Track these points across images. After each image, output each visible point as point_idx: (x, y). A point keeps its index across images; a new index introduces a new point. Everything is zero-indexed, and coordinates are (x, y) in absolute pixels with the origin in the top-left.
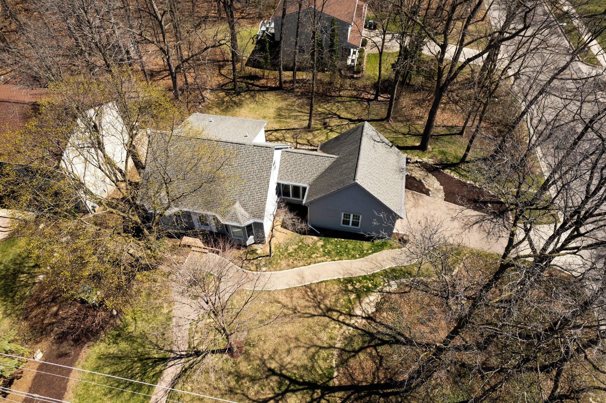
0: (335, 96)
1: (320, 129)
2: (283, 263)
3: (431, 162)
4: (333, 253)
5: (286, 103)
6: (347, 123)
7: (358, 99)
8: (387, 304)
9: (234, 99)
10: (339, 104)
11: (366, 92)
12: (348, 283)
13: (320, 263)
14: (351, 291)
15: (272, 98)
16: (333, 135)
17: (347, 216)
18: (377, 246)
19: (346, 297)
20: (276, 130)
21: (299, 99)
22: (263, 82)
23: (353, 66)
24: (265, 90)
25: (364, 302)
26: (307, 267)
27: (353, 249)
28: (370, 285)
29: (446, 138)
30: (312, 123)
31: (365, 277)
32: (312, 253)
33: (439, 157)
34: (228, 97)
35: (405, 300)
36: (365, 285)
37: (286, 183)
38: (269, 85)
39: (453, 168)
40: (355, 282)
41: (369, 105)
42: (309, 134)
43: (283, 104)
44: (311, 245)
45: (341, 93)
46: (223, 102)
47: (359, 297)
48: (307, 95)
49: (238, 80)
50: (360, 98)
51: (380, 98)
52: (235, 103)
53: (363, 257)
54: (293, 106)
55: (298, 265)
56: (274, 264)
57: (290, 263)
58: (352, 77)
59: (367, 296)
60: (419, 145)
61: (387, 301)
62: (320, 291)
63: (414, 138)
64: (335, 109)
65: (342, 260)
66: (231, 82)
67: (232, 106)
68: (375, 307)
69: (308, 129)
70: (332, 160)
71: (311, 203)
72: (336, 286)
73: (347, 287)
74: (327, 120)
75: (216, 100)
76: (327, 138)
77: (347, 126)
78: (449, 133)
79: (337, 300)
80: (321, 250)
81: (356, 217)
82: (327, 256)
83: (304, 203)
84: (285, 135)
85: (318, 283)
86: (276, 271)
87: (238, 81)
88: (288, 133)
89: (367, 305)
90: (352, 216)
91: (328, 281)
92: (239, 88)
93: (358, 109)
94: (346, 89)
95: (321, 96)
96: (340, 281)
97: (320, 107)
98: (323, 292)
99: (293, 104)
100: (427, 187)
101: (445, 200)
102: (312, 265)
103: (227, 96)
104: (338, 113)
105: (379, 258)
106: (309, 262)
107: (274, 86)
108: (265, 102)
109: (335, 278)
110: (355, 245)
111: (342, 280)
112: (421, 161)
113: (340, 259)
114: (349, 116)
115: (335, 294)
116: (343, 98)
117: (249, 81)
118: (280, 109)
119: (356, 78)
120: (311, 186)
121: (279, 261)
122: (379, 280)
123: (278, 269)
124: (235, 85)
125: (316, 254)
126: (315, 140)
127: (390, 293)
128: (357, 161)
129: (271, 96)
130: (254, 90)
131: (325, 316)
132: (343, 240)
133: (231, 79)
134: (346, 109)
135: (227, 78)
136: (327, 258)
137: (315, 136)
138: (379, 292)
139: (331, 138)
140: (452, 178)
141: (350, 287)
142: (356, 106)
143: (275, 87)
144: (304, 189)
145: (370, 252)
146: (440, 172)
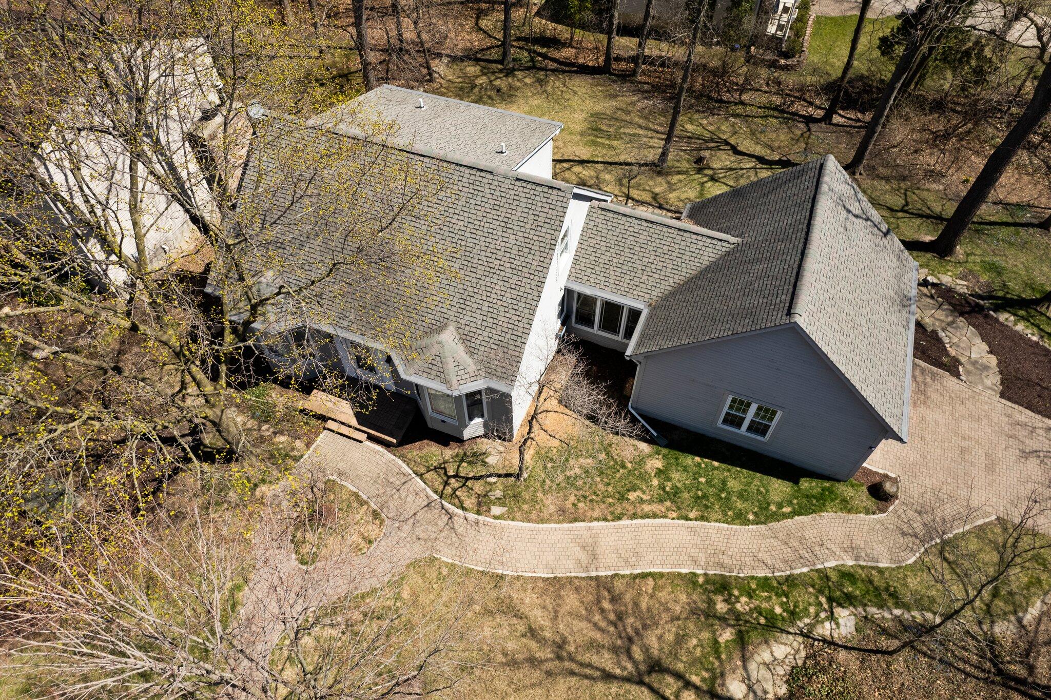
0: (729, 102)
1: (685, 173)
2: (550, 503)
3: (962, 287)
4: (686, 495)
5: (615, 104)
6: (751, 165)
7: (783, 113)
8: (823, 678)
9: (497, 82)
10: (738, 121)
11: (805, 100)
12: (716, 592)
13: (647, 521)
14: (723, 619)
15: (584, 90)
16: (715, 190)
17: (741, 405)
18: (807, 496)
19: (706, 635)
20: (582, 162)
21: (646, 98)
22: (567, 53)
23: (780, 40)
24: (570, 72)
25: (758, 658)
26: (612, 523)
27: (740, 495)
28: (778, 610)
29: (1003, 233)
30: (670, 156)
31: (765, 583)
32: (629, 486)
33: (984, 278)
34: (484, 77)
35: (874, 675)
36: (765, 605)
37: (588, 291)
38: (581, 61)
39: (1022, 313)
40: (736, 593)
41: (809, 130)
42: (659, 179)
43: (605, 106)
44: (629, 465)
45: (745, 97)
46: (473, 87)
47: (741, 640)
48: (664, 92)
49: (515, 44)
50: (788, 113)
51: (836, 119)
52: (498, 91)
53: (764, 523)
54: (628, 112)
55: (589, 514)
56: (525, 502)
57: (568, 505)
58: (773, 65)
59: (767, 642)
60: (932, 242)
61: (824, 670)
62: (636, 604)
63: (918, 221)
64: (725, 130)
65: (707, 520)
66: (498, 46)
67: (490, 97)
68: (787, 682)
69: (658, 168)
70: (721, 248)
71: (648, 356)
72: (683, 598)
73: (711, 603)
74: (706, 154)
75: (460, 80)
76: (701, 194)
77: (752, 173)
78: (1010, 220)
79: (680, 639)
80: (655, 482)
81: (766, 412)
82: (668, 503)
83: (629, 352)
84: (602, 176)
85: (634, 577)
86: (529, 521)
87: (513, 46)
88: (610, 172)
89: (764, 672)
90: (754, 408)
91: (661, 575)
92: (514, 60)
93: (782, 137)
94: (758, 90)
95: (696, 98)
96: (695, 583)
97: (691, 121)
98: (644, 606)
99: (630, 108)
100: (952, 352)
101: (1002, 395)
102: (625, 522)
103: (484, 74)
104: (732, 141)
105: (809, 534)
106: (618, 510)
107: (591, 64)
108: (567, 96)
109: (684, 571)
110: (749, 484)
111: (701, 580)
112: (935, 281)
113: (702, 518)
114: (759, 150)
115: (678, 619)
116: (748, 108)
117: (538, 48)
118: (597, 116)
119: (785, 68)
120: (653, 308)
121: (540, 495)
122: (803, 597)
123: (534, 515)
124: (505, 54)
125: (638, 493)
126: (672, 196)
127: (830, 643)
128: (802, 260)
129: (581, 85)
130: (545, 69)
131: (641, 683)
132: (716, 464)
133: (499, 40)
134: (753, 133)
135: (490, 36)
136: (668, 509)
137: (671, 187)
138: (802, 634)
139: (709, 196)
140: (1022, 337)
141: (721, 607)
142: (777, 129)
143: (593, 67)
144: (635, 315)
145: (787, 510)
146: (987, 316)
